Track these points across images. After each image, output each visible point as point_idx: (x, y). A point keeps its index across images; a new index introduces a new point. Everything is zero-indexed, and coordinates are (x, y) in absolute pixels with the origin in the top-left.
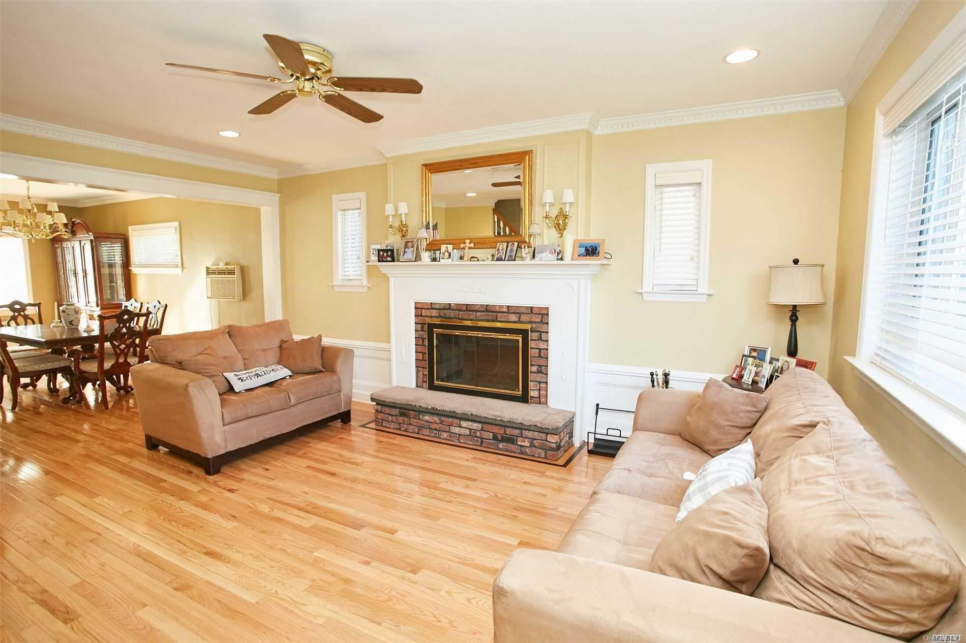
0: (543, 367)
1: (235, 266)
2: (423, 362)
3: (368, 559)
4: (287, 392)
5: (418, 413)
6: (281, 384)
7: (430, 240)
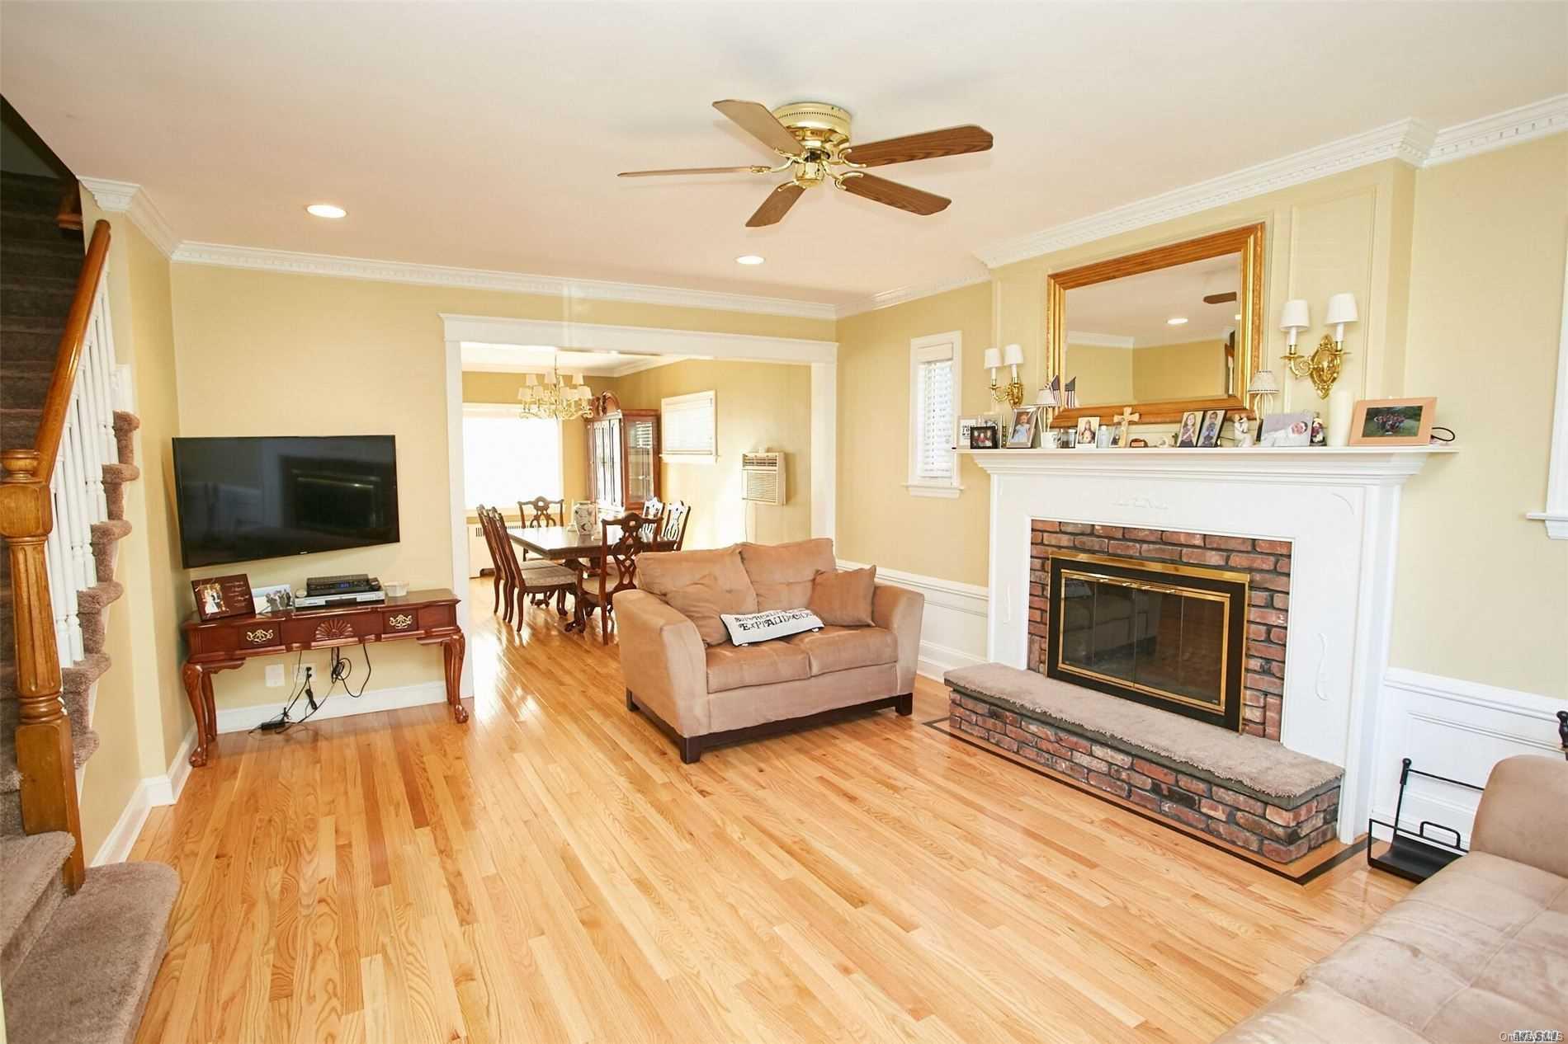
0: (1274, 663)
1: (777, 454)
2: (1042, 626)
3: (851, 965)
4: (808, 654)
5: (1019, 718)
6: (802, 640)
7: (1061, 409)
